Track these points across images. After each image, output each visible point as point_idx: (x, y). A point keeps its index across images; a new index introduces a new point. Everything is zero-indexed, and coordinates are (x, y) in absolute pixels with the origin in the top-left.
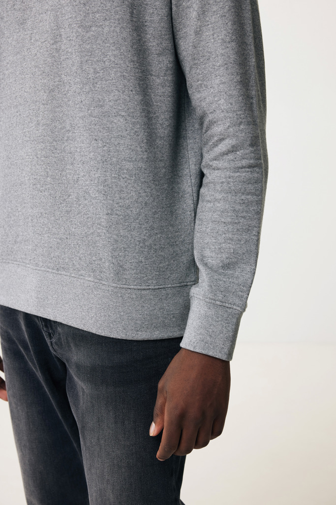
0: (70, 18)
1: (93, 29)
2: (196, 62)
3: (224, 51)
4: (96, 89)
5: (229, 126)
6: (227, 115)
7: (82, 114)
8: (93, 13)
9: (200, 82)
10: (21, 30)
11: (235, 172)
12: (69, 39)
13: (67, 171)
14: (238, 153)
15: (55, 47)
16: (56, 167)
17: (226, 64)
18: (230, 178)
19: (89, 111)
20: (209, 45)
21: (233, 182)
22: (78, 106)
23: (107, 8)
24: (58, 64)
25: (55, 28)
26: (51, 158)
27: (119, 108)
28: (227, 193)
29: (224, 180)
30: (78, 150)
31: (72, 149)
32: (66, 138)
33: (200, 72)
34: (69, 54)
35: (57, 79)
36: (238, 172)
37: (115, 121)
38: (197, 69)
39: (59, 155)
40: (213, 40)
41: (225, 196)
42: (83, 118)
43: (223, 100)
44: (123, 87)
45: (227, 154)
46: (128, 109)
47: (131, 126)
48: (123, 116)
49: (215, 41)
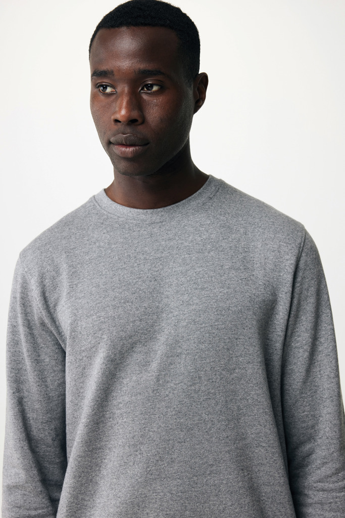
0: (213, 361)
1: (237, 371)
2: (303, 395)
3: (330, 386)
4: (240, 424)
5: (333, 451)
6: (331, 441)
7: (227, 449)
8: (236, 357)
9: (306, 413)
10: (143, 371)
11: (340, 492)
12: (211, 381)
13: (211, 503)
14: (340, 475)
15: (193, 388)
16: (197, 500)
17: (331, 397)
18: (336, 498)
19: (235, 445)
20: (316, 380)
21: (340, 501)
22: (223, 441)
23: (250, 353)
24: (197, 404)
25: (193, 370)
26: (190, 492)
27: (261, 439)
28: (336, 511)
29: (332, 500)
30: (225, 482)
31: (216, 482)
32: (208, 472)
33: (308, 404)
34: (211, 395)
35: (196, 419)
36: (342, 491)
37: (257, 451)
38: (304, 402)
39: (200, 489)
40: (320, 376)
41: (335, 514)
42: (229, 452)
43: (328, 428)
44: (265, 422)
45: (331, 477)
46: (269, 441)
47: (270, 455)
48: (264, 447)
49: (321, 377)
